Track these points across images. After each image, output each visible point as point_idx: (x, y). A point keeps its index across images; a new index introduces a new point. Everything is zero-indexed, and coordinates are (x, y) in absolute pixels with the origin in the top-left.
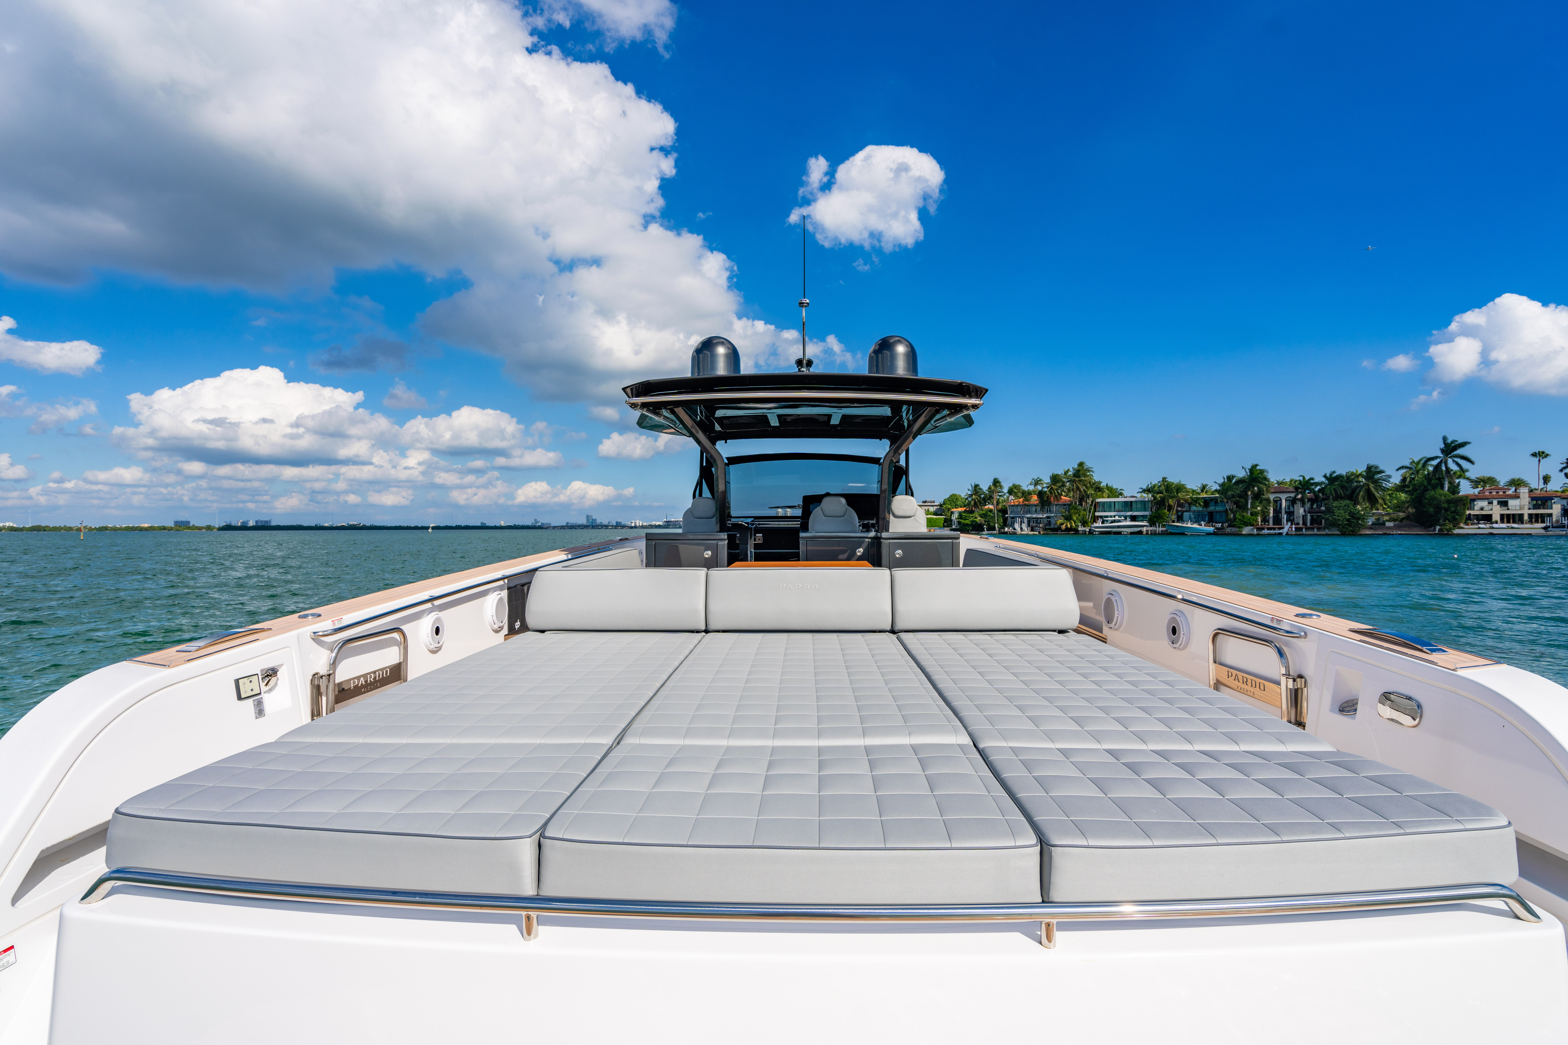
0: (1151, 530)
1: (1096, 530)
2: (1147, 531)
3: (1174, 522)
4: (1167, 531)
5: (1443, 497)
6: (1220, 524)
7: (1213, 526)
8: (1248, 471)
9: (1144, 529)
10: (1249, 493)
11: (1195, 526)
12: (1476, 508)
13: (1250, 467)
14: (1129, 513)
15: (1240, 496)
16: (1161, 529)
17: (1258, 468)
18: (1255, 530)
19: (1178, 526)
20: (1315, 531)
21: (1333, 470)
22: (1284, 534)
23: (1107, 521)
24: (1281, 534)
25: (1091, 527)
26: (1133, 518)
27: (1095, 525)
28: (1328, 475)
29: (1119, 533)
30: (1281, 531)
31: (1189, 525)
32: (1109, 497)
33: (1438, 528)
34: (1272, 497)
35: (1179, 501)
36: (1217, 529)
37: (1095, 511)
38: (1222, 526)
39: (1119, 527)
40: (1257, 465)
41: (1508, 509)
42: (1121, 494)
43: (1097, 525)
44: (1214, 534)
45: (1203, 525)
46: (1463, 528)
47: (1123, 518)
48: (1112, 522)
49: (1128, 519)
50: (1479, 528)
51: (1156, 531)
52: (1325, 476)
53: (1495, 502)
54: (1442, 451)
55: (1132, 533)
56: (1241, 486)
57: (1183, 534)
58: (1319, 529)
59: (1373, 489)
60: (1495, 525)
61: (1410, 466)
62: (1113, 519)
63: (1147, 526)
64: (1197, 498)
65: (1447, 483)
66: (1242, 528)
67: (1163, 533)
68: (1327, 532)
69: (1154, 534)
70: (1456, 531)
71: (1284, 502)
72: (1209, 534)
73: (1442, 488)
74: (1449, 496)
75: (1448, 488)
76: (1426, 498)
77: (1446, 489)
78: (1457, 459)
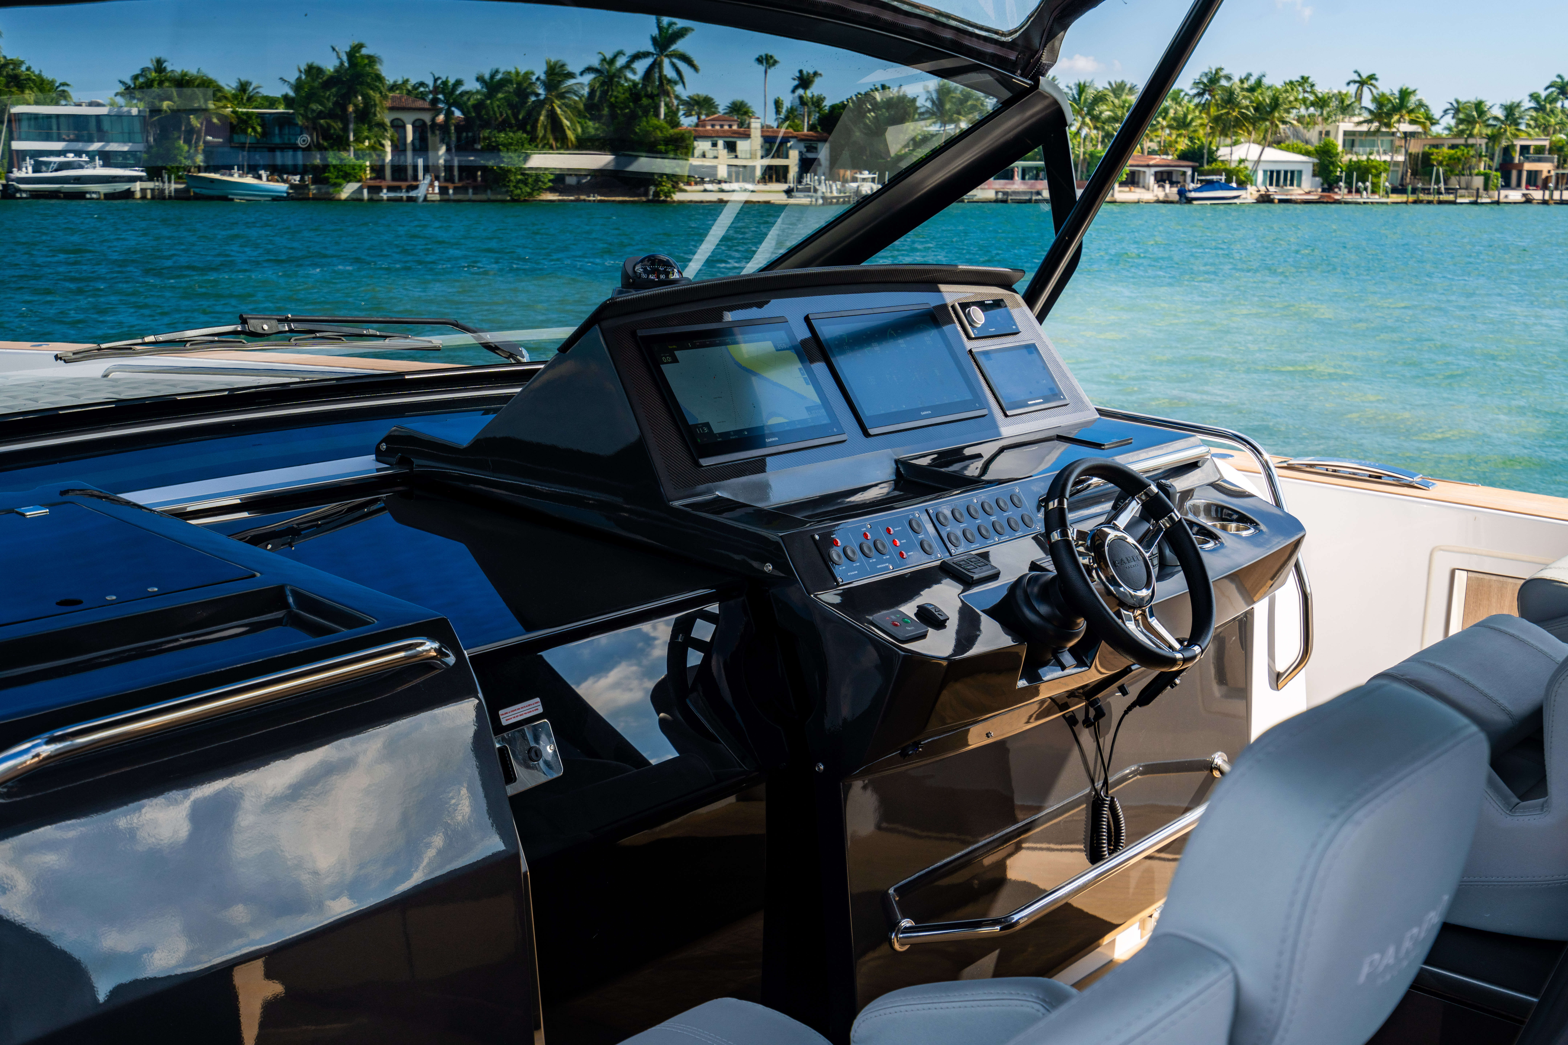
0: (152, 190)
1: (22, 186)
2: (143, 190)
3: (199, 169)
4: (187, 190)
5: (658, 131)
6: (298, 178)
7: (284, 181)
8: (345, 58)
9: (137, 186)
10: (351, 109)
11: (249, 180)
12: (697, 152)
13: (348, 50)
14: (96, 146)
15: (331, 115)
16: (174, 186)
17: (364, 51)
18: (365, 191)
19: (212, 181)
20: (470, 194)
21: (495, 67)
22: (421, 199)
23: (47, 164)
24: (410, 199)
25: (8, 179)
26: (107, 159)
27: (16, 174)
28: (487, 76)
29: (81, 195)
30: (413, 194)
31: (236, 178)
32: (37, 103)
33: (652, 189)
34: (387, 118)
35: (209, 122)
36: (292, 186)
37: (11, 138)
38: (302, 179)
39: (78, 180)
40: (361, 46)
41: (736, 157)
42: (64, 95)
43: (22, 174)
44: (288, 198)
45: (264, 178)
46: (685, 191)
47: (85, 158)
48: (62, 167)
49: (98, 162)
50: (705, 191)
51: (163, 190)
52: (480, 79)
53: (721, 143)
54: (654, 40)
55: (109, 196)
56: (334, 90)
57: (225, 198)
58: (476, 190)
59: (559, 111)
60: (725, 186)
61: (601, 68)
62: (62, 159)
63: (140, 179)
64: (247, 114)
66: (340, 185)
67: (180, 196)
68: (490, 195)
69: (159, 197)
70: (678, 197)
71: (409, 128)
72: (277, 199)
73: (656, 112)
74: (666, 129)
75: (665, 113)
76: (636, 133)
77: (662, 116)
78: (675, 60)
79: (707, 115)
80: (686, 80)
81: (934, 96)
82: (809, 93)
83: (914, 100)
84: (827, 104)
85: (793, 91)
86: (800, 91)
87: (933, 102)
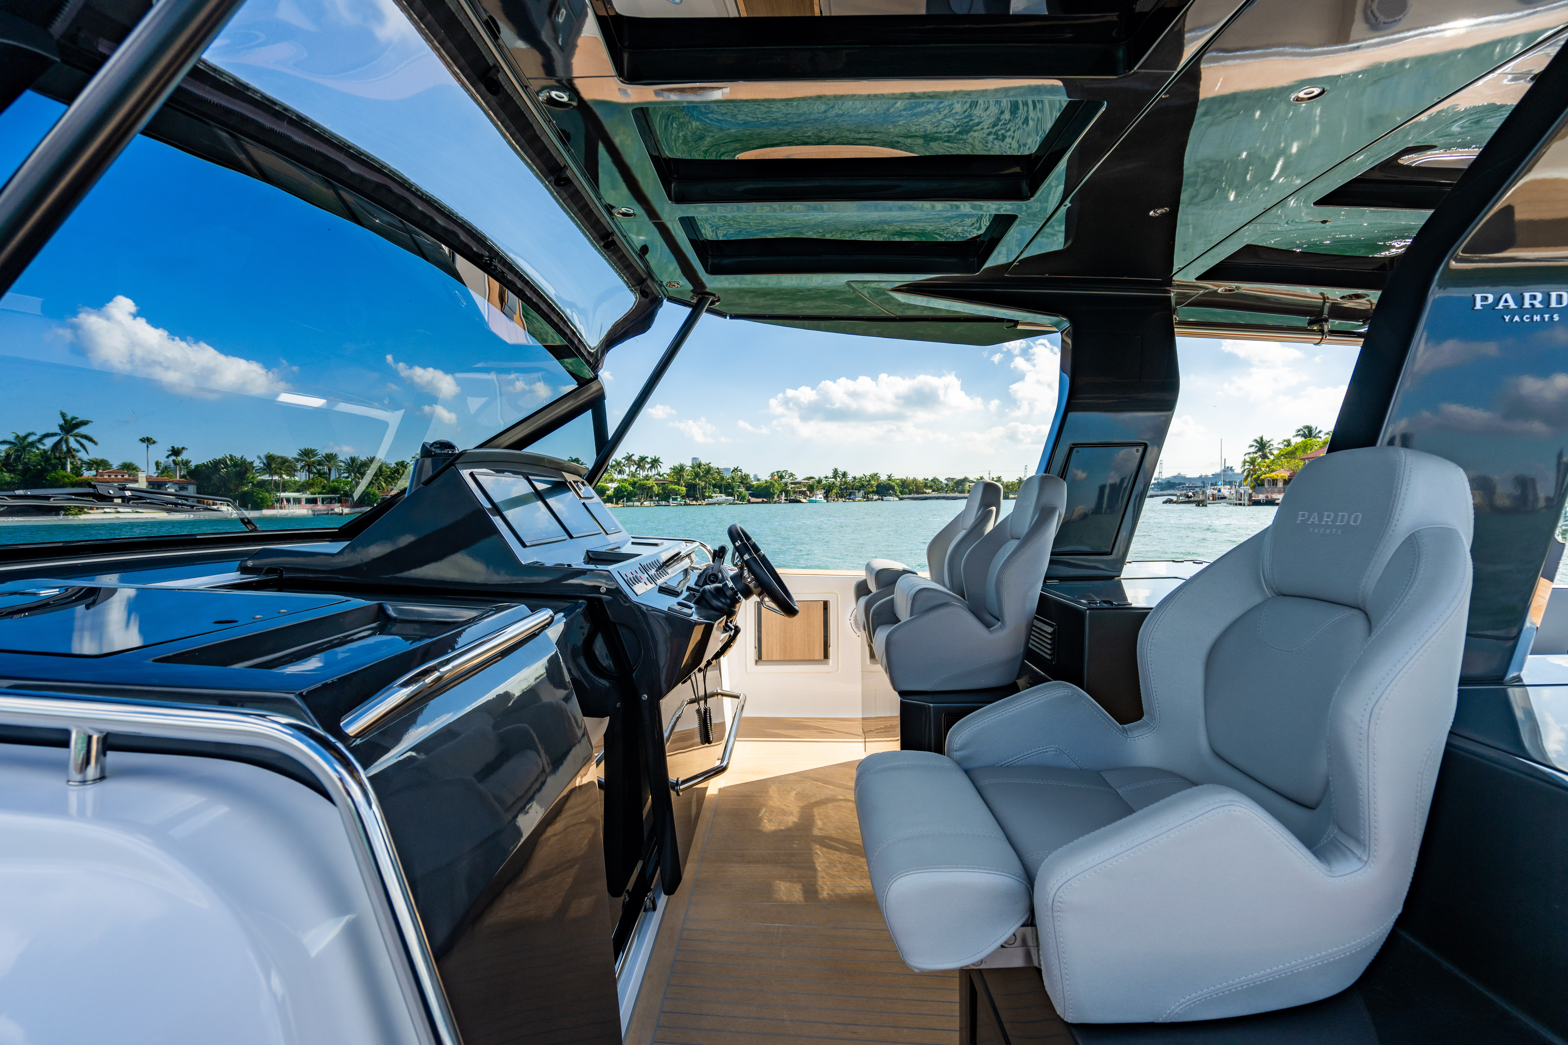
5: (66, 479)
33: (62, 512)
46: (90, 513)
54: (61, 427)
61: (13, 441)
65: (69, 463)
73: (64, 468)
74: (73, 478)
75: (71, 469)
76: (47, 480)
77: (69, 470)
78: (79, 438)
79: (104, 470)
80: (88, 450)
81: (265, 461)
82: (179, 459)
83: (252, 463)
84: (193, 465)
85: (168, 457)
86: (173, 458)
87: (264, 464)
